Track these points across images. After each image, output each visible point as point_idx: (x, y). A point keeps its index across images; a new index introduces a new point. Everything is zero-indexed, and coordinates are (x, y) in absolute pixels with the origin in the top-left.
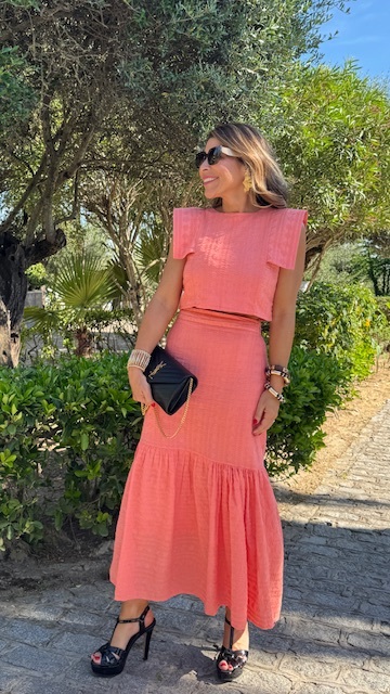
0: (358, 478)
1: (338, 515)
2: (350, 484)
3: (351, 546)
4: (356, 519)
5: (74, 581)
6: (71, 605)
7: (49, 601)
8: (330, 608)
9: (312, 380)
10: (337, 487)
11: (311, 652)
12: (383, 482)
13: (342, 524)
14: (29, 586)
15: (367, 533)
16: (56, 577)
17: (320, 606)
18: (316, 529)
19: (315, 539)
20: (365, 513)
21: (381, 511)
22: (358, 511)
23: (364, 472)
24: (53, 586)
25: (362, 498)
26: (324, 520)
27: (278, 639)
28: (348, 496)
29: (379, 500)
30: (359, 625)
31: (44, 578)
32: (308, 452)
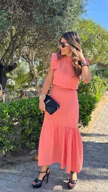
0: (99, 128)
1: (95, 139)
2: (97, 130)
3: (100, 147)
4: (100, 140)
5: (25, 162)
6: (25, 169)
7: (18, 168)
8: (97, 165)
10: (94, 131)
11: (93, 179)
12: (106, 129)
13: (97, 142)
14: (12, 164)
15: (104, 144)
16: (20, 161)
17: (94, 165)
18: (90, 143)
19: (90, 146)
20: (102, 138)
21: (106, 137)
22: (101, 138)
23: (100, 127)
24: (19, 164)
25: (101, 134)
26: (92, 140)
27: (84, 175)
28: (97, 134)
29: (106, 134)
30: (105, 170)
31: (16, 161)
32: (87, 122)
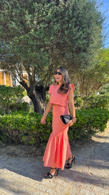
9: (105, 115)
18: (105, 144)
19: (105, 146)
26: (107, 142)
32: (104, 129)
